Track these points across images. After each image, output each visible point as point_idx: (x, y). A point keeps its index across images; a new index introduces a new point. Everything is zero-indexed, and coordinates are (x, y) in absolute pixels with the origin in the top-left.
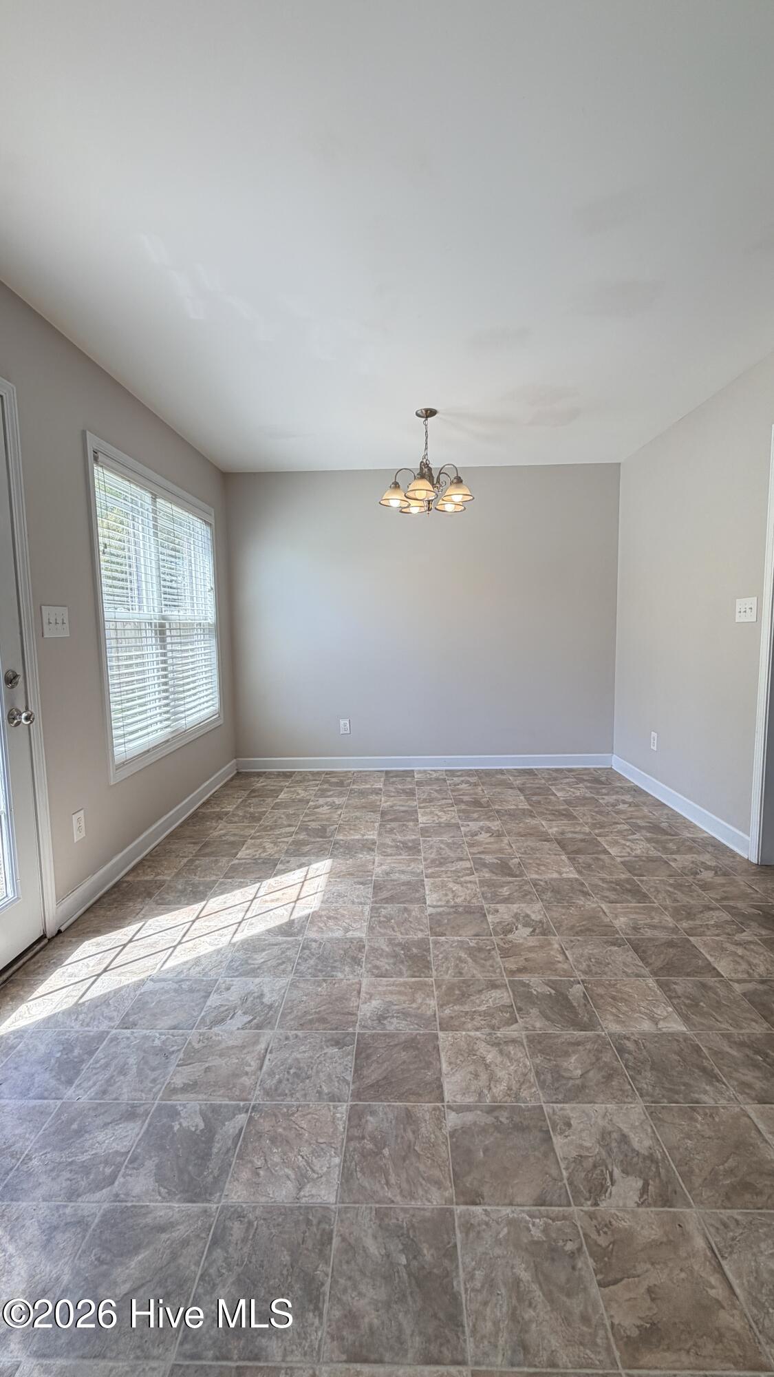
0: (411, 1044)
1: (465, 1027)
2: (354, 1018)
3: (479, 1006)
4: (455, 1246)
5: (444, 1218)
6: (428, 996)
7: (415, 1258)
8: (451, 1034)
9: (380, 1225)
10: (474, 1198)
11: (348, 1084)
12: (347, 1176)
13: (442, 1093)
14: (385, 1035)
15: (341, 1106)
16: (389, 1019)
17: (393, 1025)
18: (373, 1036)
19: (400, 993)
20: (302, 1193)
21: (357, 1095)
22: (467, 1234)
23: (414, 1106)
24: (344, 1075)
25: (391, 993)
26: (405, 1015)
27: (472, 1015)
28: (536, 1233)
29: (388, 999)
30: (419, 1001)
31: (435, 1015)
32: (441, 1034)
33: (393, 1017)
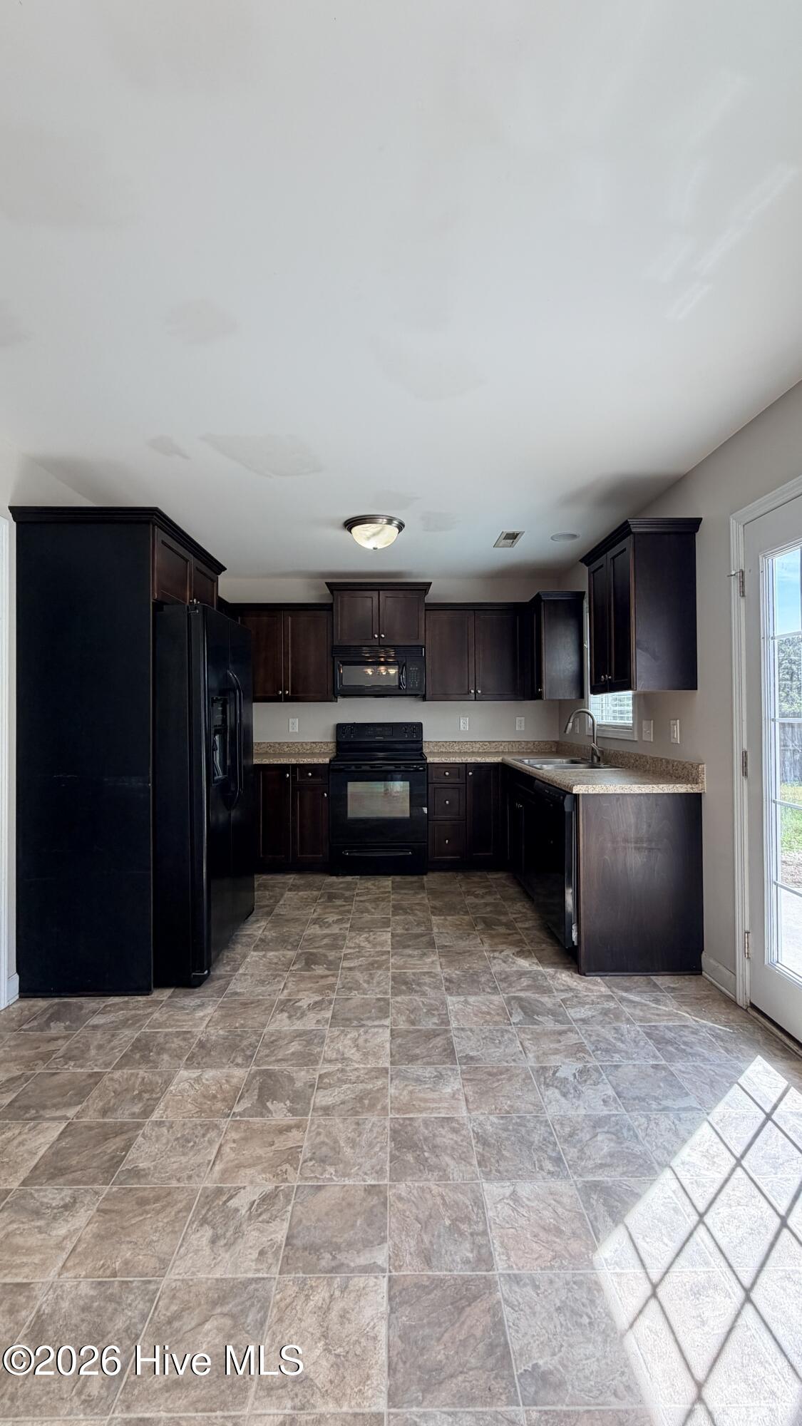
0: (413, 1059)
1: (366, 1071)
2: (465, 1076)
3: (349, 1088)
4: (391, 1162)
5: (397, 1176)
6: (396, 1098)
7: (419, 1155)
8: (380, 1066)
9: (445, 1171)
10: (370, 1190)
11: (505, 1300)
12: (478, 1203)
13: (390, 1288)
14: (434, 1064)
15: (504, 1269)
16: (433, 1076)
17: (429, 1072)
18: (444, 1063)
19: (426, 1101)
20: (512, 1188)
21: (490, 1285)
22: (382, 1168)
23: (423, 1270)
24: (515, 1315)
25: (434, 1100)
26: (418, 1080)
27: (358, 1080)
28: (332, 1170)
29: (437, 1093)
30: (405, 1093)
31: (392, 1079)
32: (387, 1065)
33: (430, 1078)
